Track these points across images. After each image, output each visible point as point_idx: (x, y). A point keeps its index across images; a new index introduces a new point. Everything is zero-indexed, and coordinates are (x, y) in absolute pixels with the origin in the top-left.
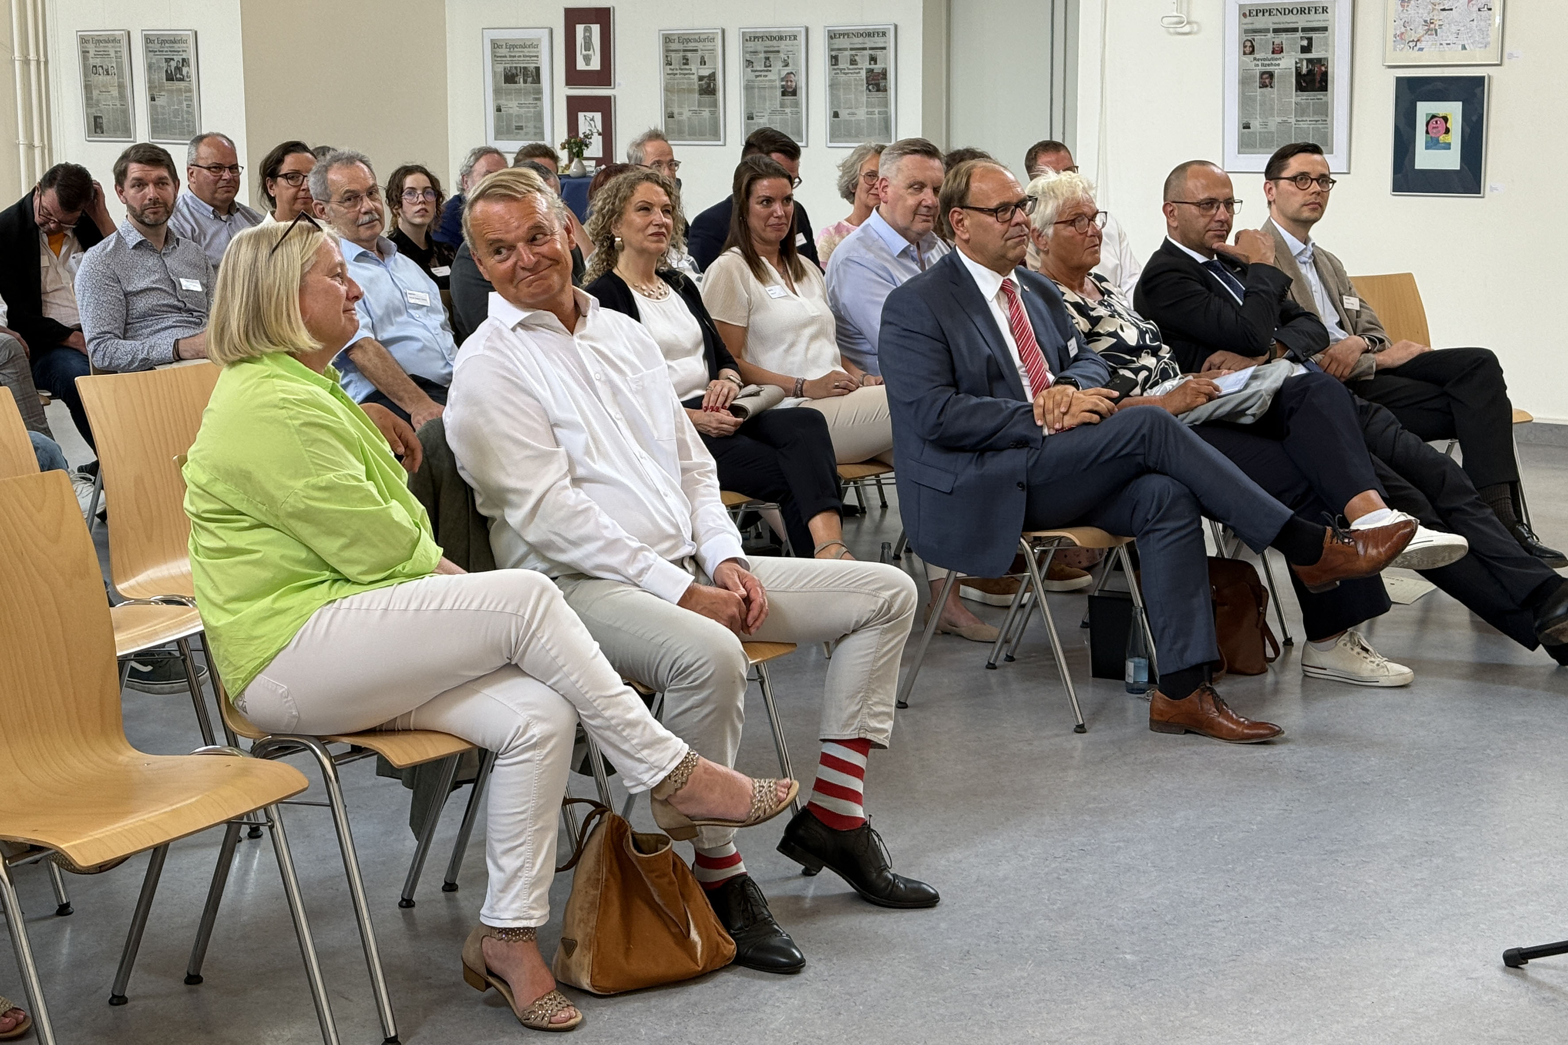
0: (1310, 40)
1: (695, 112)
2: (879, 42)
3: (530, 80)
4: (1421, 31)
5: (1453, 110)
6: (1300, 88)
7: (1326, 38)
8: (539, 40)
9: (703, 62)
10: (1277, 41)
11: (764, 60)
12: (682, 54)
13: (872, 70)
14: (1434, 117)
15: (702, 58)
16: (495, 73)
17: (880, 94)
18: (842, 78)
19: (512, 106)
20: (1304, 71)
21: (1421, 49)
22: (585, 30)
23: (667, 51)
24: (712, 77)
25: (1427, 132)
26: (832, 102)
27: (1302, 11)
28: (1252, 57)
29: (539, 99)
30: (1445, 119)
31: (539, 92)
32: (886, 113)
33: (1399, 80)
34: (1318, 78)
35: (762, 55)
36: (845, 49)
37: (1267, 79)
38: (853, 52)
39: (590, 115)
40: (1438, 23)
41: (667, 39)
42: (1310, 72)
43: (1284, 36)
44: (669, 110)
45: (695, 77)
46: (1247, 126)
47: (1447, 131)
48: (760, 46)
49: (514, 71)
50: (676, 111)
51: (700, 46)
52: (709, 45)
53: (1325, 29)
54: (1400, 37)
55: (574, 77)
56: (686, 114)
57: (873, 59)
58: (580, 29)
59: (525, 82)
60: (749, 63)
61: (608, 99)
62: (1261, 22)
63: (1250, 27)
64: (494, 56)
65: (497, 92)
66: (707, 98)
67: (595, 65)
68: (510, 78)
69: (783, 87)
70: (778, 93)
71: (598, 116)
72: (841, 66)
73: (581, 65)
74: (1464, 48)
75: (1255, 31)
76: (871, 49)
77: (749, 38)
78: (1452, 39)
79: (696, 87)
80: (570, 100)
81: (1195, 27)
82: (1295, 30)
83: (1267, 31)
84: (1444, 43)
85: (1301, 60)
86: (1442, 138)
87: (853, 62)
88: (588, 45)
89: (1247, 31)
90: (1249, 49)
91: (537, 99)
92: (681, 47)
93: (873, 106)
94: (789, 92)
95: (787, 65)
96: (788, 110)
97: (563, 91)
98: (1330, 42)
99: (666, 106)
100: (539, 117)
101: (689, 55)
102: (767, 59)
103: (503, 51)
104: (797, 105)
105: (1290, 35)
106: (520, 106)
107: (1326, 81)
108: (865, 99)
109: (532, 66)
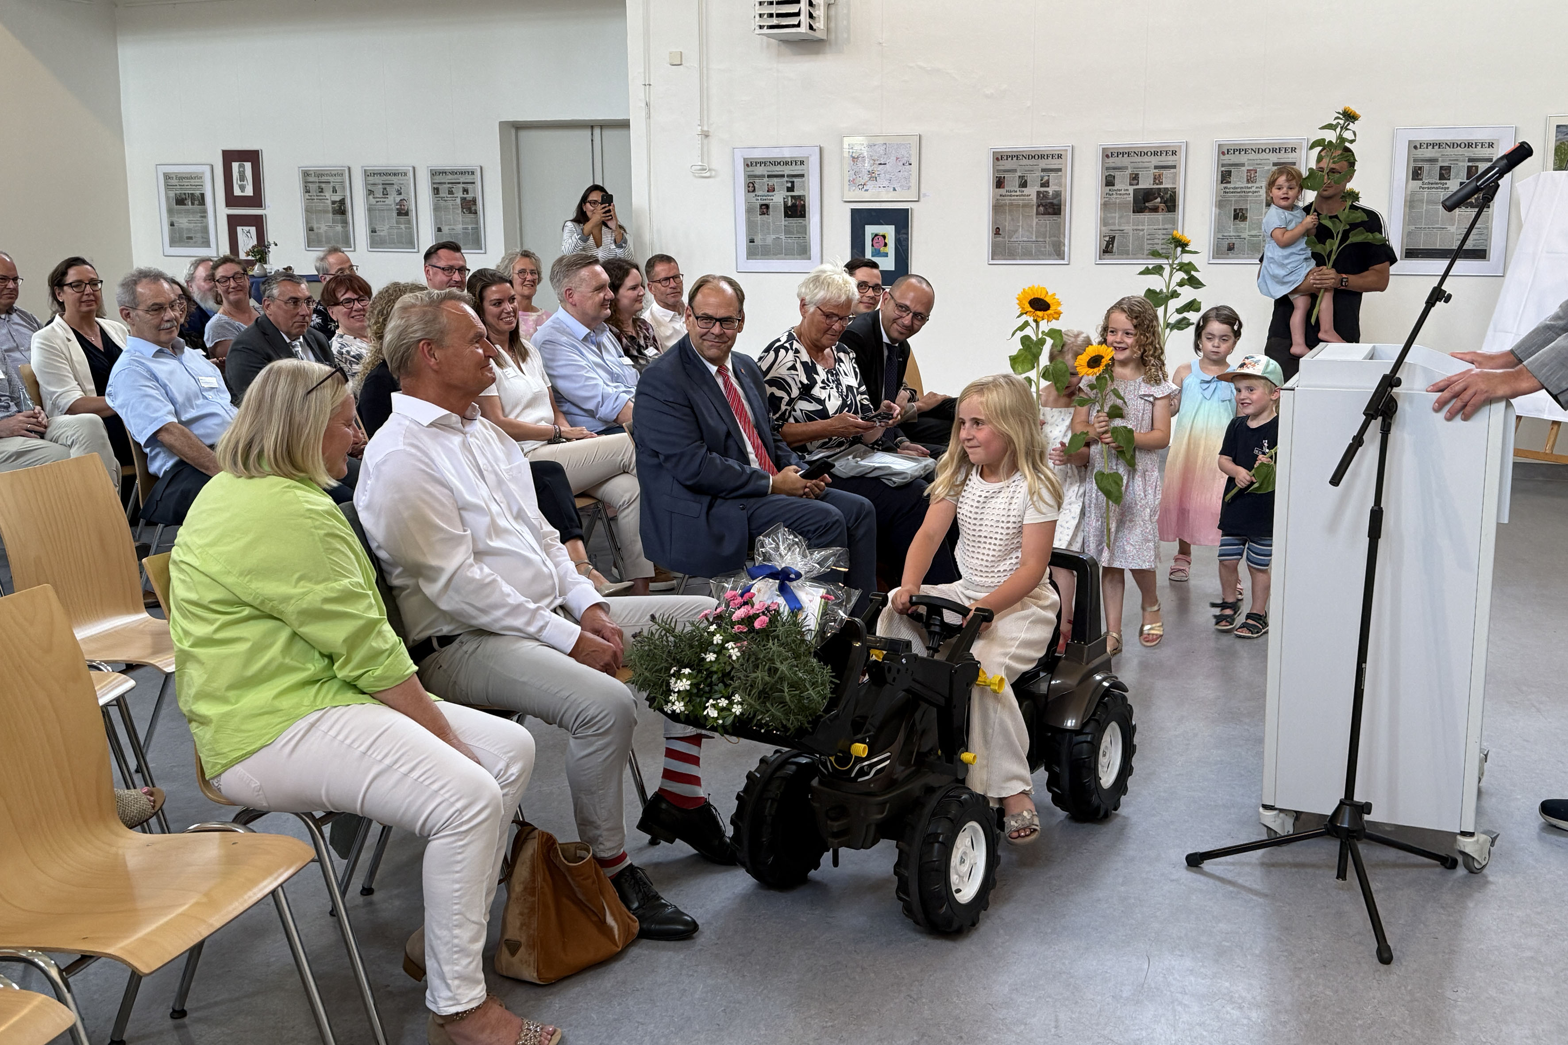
0: (793, 183)
1: (330, 227)
3: (196, 202)
4: (866, 178)
5: (889, 231)
6: (787, 215)
7: (803, 182)
8: (203, 173)
10: (770, 184)
11: (382, 190)
12: (317, 185)
13: (465, 199)
14: (876, 235)
15: (334, 188)
16: (168, 198)
17: (472, 216)
18: (442, 203)
19: (183, 222)
20: (790, 204)
21: (867, 190)
22: (240, 166)
23: (306, 183)
24: (342, 202)
25: (873, 245)
26: (436, 223)
27: (787, 163)
28: (753, 194)
29: (205, 217)
30: (884, 237)
31: (205, 211)
32: (477, 228)
33: (854, 212)
34: (799, 209)
35: (381, 186)
36: (445, 183)
37: (765, 209)
38: (450, 186)
39: (246, 228)
40: (877, 173)
41: (306, 174)
42: (794, 205)
43: (775, 180)
44: (310, 225)
45: (329, 202)
46: (752, 241)
47: (886, 245)
48: (378, 180)
49: (184, 196)
50: (315, 226)
51: (331, 179)
52: (338, 179)
53: (802, 176)
54: (852, 182)
55: (231, 200)
56: (323, 228)
57: (466, 191)
58: (235, 166)
59: (193, 204)
60: (370, 192)
61: (260, 217)
62: (759, 170)
63: (752, 173)
64: (168, 186)
65: (170, 211)
66: (339, 217)
67: (249, 191)
68: (180, 201)
69: (397, 209)
70: (395, 214)
71: (253, 230)
72: (441, 195)
73: (237, 192)
74: (894, 189)
75: (756, 176)
76: (464, 183)
77: (368, 174)
78: (886, 183)
79: (330, 209)
80: (229, 216)
81: (713, 173)
82: (783, 176)
83: (763, 176)
84: (881, 186)
85: (787, 196)
86: (882, 249)
87: (451, 192)
88: (242, 177)
89: (749, 176)
90: (751, 188)
91: (202, 217)
92: (317, 180)
93: (467, 223)
94: (403, 212)
95: (400, 194)
96: (403, 226)
97: (223, 212)
98: (807, 186)
99: (307, 223)
100: (205, 230)
101: (323, 185)
102: (385, 189)
103: (174, 182)
104: (409, 222)
106: (190, 222)
107: (805, 211)
108: (460, 219)
109: (197, 193)
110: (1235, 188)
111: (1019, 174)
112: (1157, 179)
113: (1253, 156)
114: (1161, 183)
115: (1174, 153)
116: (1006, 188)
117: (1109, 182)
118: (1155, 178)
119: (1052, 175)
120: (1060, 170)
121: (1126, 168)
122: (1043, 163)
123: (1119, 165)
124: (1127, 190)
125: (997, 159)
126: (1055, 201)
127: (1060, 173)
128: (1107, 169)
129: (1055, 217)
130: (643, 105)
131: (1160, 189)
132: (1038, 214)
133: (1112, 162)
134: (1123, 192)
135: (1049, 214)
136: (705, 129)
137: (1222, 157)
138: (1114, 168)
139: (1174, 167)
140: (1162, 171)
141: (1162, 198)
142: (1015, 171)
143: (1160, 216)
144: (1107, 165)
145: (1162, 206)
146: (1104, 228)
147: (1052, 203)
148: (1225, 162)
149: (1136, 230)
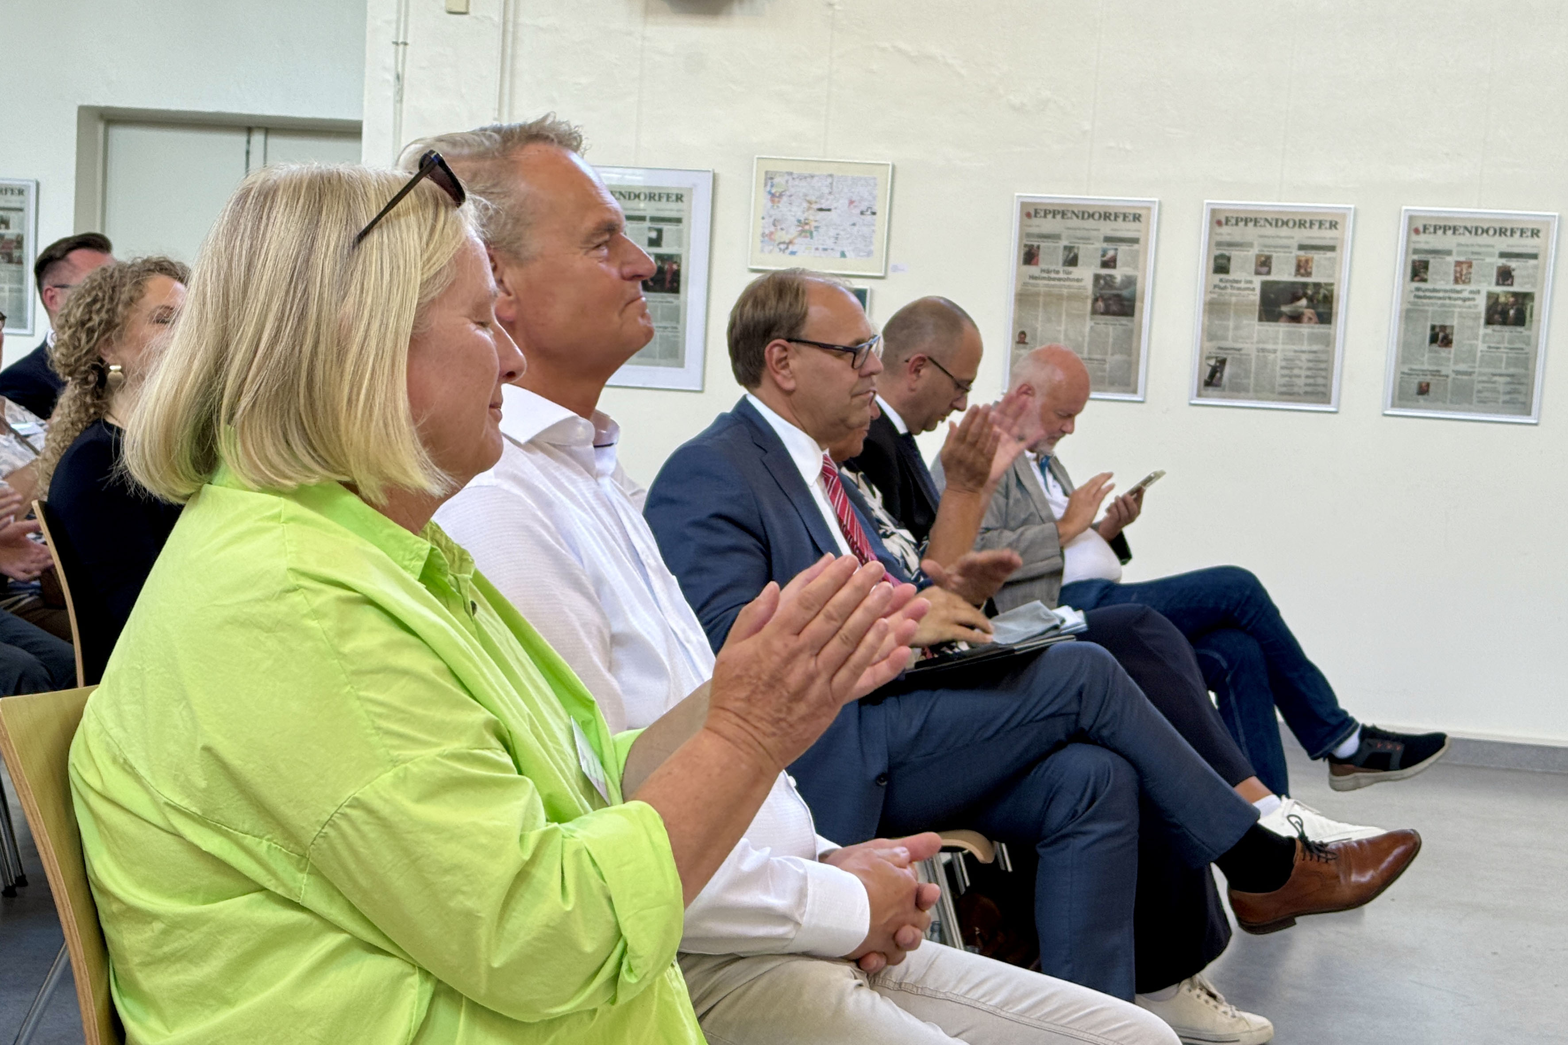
0: (660, 232)
2: (12, 201)
4: (794, 231)
7: (679, 231)
13: (2, 236)
17: (13, 267)
21: (793, 253)
27: (651, 198)
34: (668, 277)
40: (814, 224)
53: (678, 220)
54: (768, 237)
57: (4, 222)
74: (843, 255)
78: (830, 243)
82: (642, 219)
84: (821, 247)
93: (3, 281)
98: (685, 237)
107: (679, 282)
110: (1434, 290)
111: (1065, 242)
112: (1302, 267)
113: (1466, 239)
114: (1309, 274)
115: (1333, 225)
116: (1043, 265)
117: (1221, 266)
118: (1299, 267)
119: (1123, 248)
120: (1135, 241)
121: (1250, 245)
122: (1108, 228)
123: (1237, 239)
124: (1251, 282)
125: (1028, 215)
126: (1125, 293)
127: (1136, 246)
128: (1219, 244)
129: (1123, 320)
130: (392, 78)
131: (1305, 285)
132: (1094, 312)
133: (1227, 233)
134: (1243, 285)
135: (1114, 314)
137: (1414, 237)
138: (1230, 245)
139: (1332, 248)
140: (1311, 254)
141: (1310, 299)
142: (1056, 237)
143: (1305, 329)
144: (1219, 238)
145: (1309, 312)
146: (1207, 344)
147: (1118, 296)
148: (1418, 246)
149: (1263, 350)
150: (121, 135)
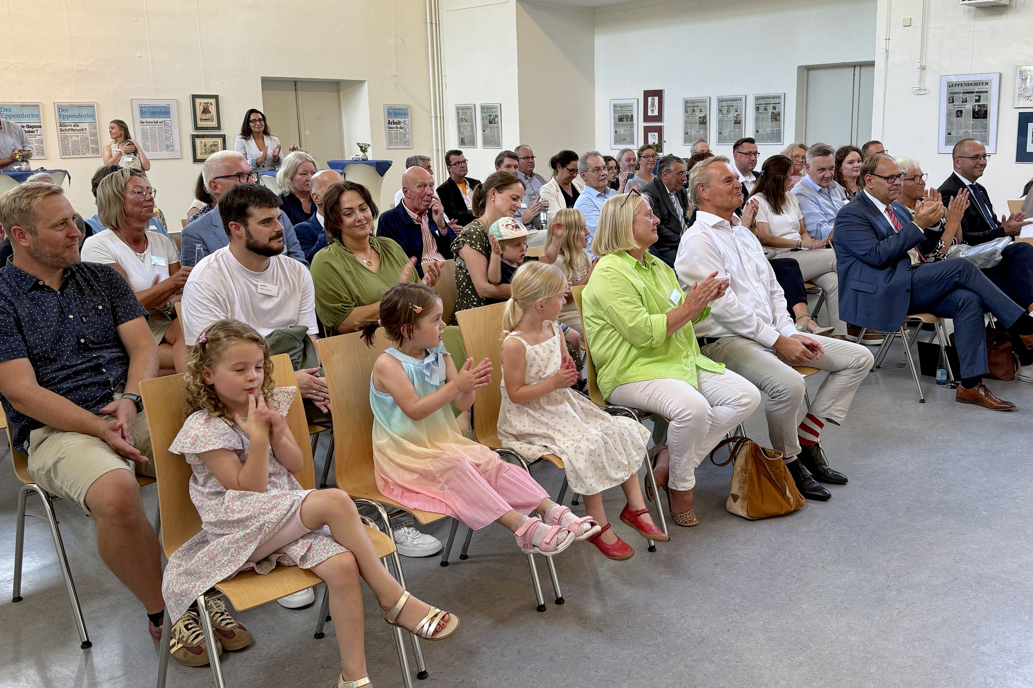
0: (980, 96)
1: (697, 132)
2: (777, 101)
3: (629, 120)
4: (1031, 92)
6: (974, 117)
7: (987, 96)
8: (633, 104)
9: (701, 111)
10: (964, 97)
12: (692, 108)
13: (774, 113)
15: (701, 109)
16: (615, 118)
17: (777, 122)
18: (760, 116)
19: (622, 131)
20: (977, 110)
21: (1031, 100)
22: (652, 99)
23: (686, 107)
24: (705, 117)
26: (756, 126)
27: (976, 84)
28: (952, 104)
29: (633, 128)
31: (633, 125)
32: (779, 130)
33: (1020, 114)
34: (983, 113)
35: (726, 108)
36: (762, 104)
37: (959, 113)
38: (766, 105)
39: (653, 133)
41: (686, 102)
42: (979, 110)
43: (968, 95)
44: (686, 131)
45: (698, 117)
48: (725, 104)
49: (622, 117)
50: (689, 131)
51: (700, 104)
52: (704, 104)
53: (987, 92)
54: (1021, 95)
55: (647, 118)
56: (693, 132)
57: (774, 108)
58: (650, 99)
59: (627, 121)
60: (720, 111)
61: (661, 128)
62: (957, 89)
63: (952, 91)
64: (615, 111)
65: (615, 125)
66: (702, 126)
67: (656, 113)
68: (621, 120)
69: (735, 120)
70: (733, 123)
71: (656, 134)
72: (760, 111)
73: (650, 114)
75: (954, 93)
76: (773, 104)
77: (720, 101)
79: (698, 121)
80: (645, 127)
81: (927, 91)
82: (973, 92)
83: (960, 93)
85: (975, 105)
88: (653, 105)
89: (950, 93)
90: (951, 100)
91: (631, 128)
92: (692, 105)
93: (774, 127)
94: (738, 122)
95: (737, 111)
96: (737, 130)
97: (642, 124)
98: (989, 98)
99: (685, 129)
100: (632, 135)
101: (695, 108)
103: (618, 109)
104: (741, 128)
105: (970, 95)
106: (625, 131)
107: (987, 114)
108: (770, 124)
109: (630, 114)
130: (884, 51)
136: (924, 64)
150: (812, 73)
